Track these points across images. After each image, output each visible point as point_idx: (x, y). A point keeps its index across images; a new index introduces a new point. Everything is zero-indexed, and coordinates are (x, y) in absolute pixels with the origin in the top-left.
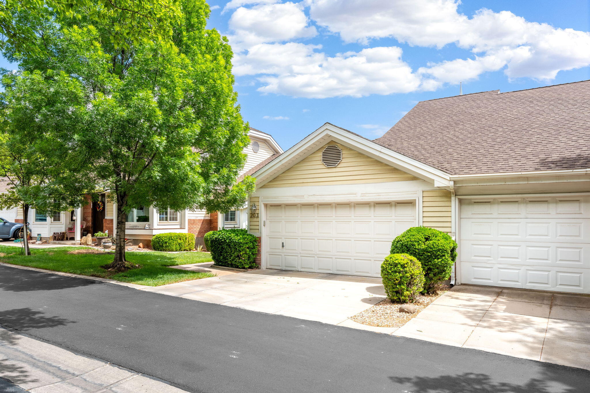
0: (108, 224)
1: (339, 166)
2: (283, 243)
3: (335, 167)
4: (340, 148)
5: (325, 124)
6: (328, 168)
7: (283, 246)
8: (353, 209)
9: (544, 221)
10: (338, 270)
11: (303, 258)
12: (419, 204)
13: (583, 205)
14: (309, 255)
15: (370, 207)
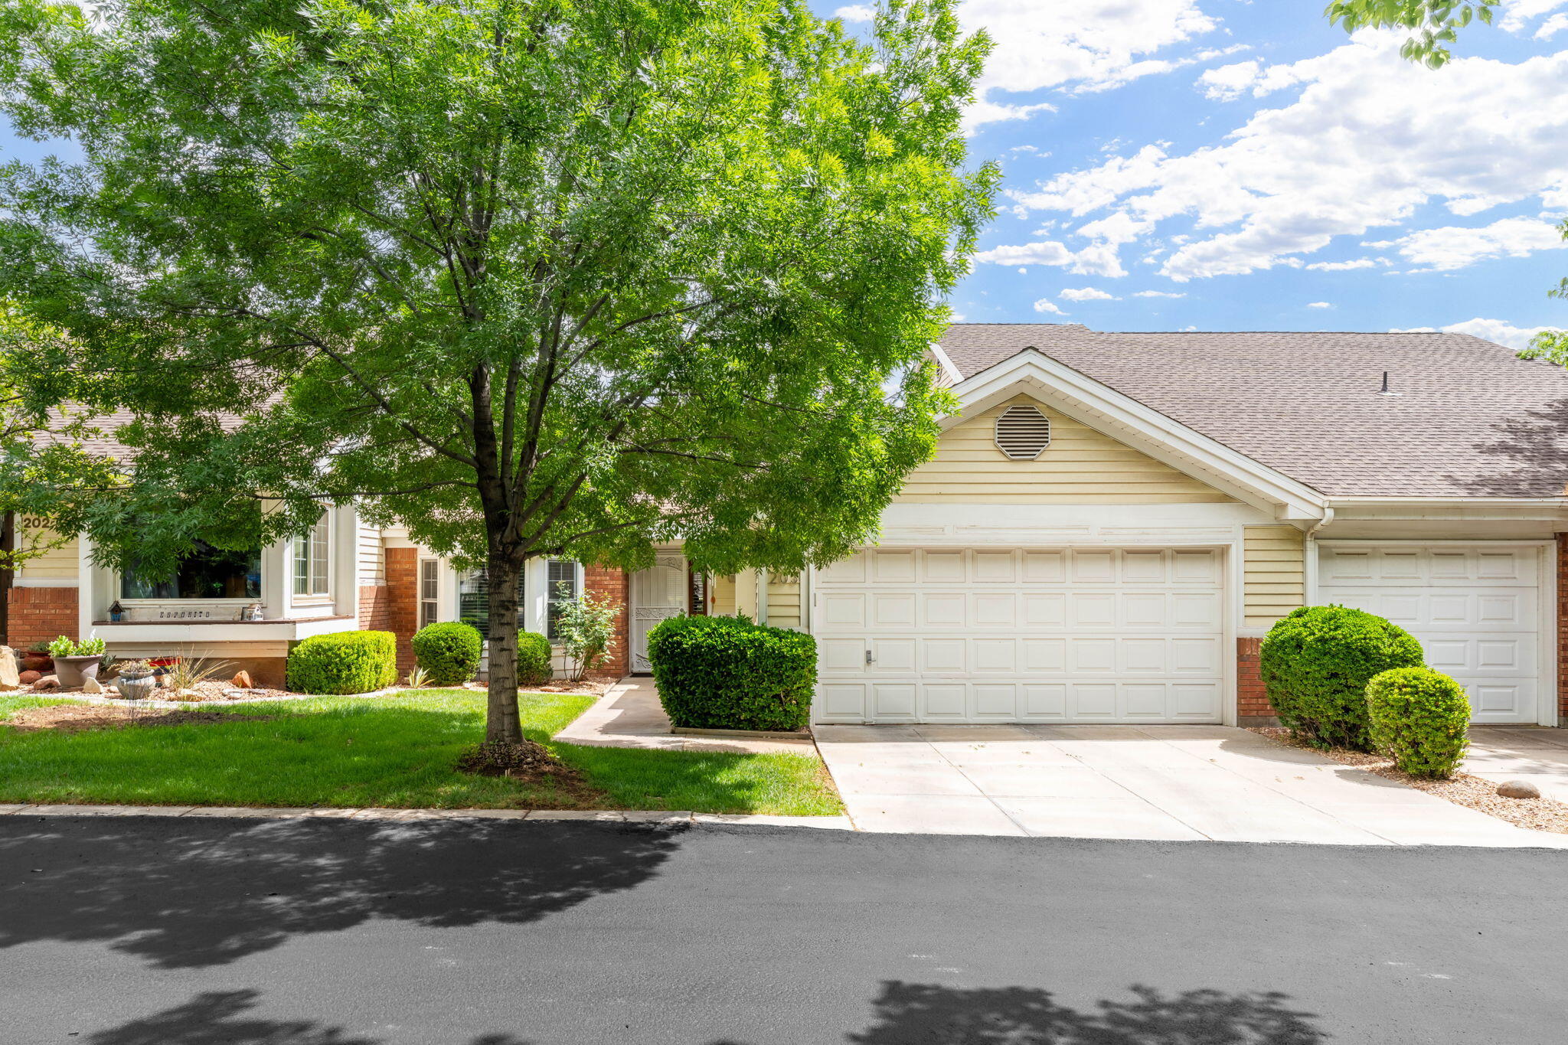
0: (35, 606)
1: (1042, 458)
2: (869, 653)
3: (1032, 460)
4: (1044, 413)
5: (1024, 350)
6: (1013, 460)
7: (869, 660)
8: (1069, 564)
9: (1460, 591)
10: (1029, 714)
11: (929, 688)
12: (1236, 555)
13: (1517, 562)
14: (949, 681)
15: (1113, 559)
